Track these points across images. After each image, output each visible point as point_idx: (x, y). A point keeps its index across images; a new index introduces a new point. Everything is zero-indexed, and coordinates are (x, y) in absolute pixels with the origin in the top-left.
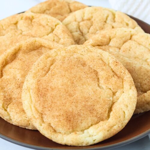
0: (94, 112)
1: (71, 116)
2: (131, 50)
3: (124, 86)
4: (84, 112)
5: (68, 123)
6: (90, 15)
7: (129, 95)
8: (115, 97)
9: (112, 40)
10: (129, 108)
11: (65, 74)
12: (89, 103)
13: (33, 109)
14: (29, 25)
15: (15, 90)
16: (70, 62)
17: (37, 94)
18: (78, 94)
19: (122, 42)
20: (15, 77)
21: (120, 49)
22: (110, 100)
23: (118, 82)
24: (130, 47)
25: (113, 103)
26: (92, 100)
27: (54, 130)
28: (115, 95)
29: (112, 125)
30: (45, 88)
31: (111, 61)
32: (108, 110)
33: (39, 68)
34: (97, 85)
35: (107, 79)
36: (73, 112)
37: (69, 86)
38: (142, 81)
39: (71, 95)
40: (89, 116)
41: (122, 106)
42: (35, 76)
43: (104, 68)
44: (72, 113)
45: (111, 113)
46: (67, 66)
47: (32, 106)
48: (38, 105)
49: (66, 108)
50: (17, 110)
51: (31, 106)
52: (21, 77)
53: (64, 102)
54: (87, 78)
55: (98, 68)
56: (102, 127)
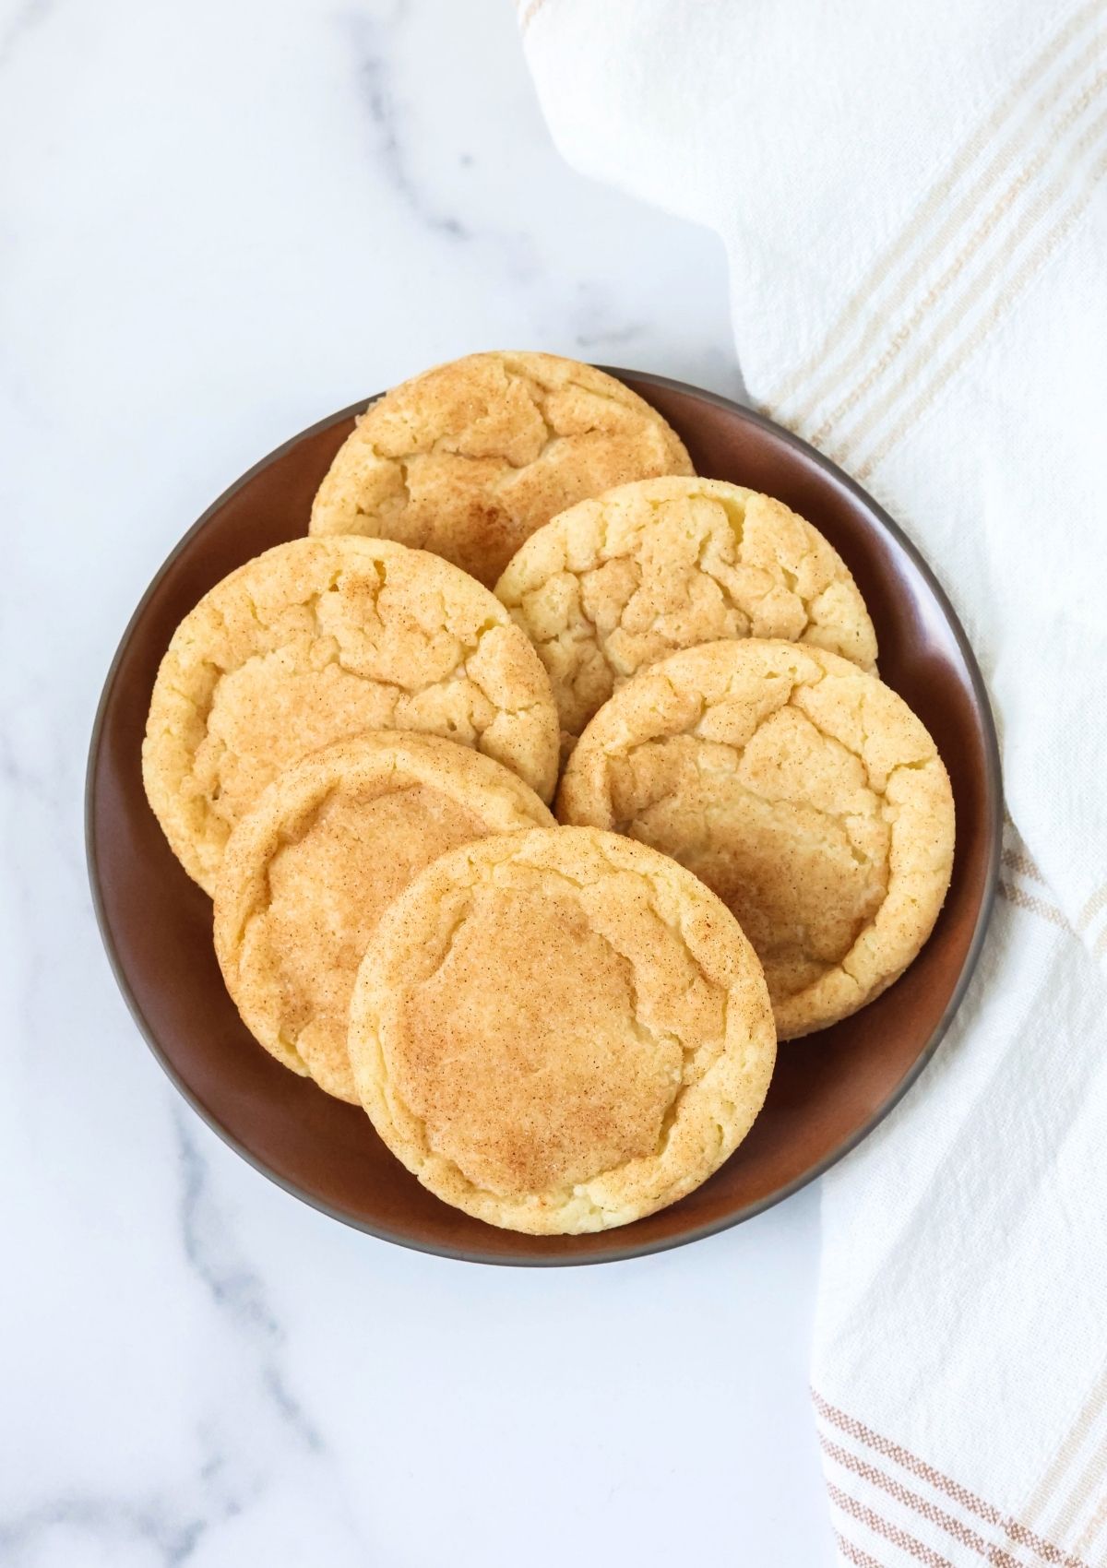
0: (609, 1135)
1: (526, 1151)
2: (785, 765)
3: (730, 1030)
4: (574, 1135)
5: (517, 1173)
6: (631, 541)
7: (744, 1065)
8: (690, 1069)
9: (710, 712)
10: (738, 1113)
11: (508, 981)
12: (594, 1101)
13: (392, 1104)
14: (368, 620)
15: (323, 975)
16: (526, 923)
17: (405, 1055)
18: (553, 1064)
19: (753, 724)
20: (319, 923)
21: (740, 750)
22: (673, 1082)
23: (705, 1015)
24: (784, 754)
25: (683, 1089)
26: (604, 1089)
27: (468, 1182)
28: (693, 1062)
29: (672, 1180)
30: (432, 1032)
31: (687, 921)
32: (661, 1119)
33: (408, 941)
34: (626, 1021)
35: (665, 1001)
36: (534, 1134)
37: (523, 1034)
38: (812, 916)
39: (527, 1069)
40: (592, 1149)
41: (715, 1108)
42: (394, 974)
43: (658, 951)
44: (531, 1139)
45: (674, 1132)
46: (516, 945)
47: (388, 1092)
48: (410, 1093)
49: (508, 1120)
50: (332, 1056)
51: (382, 1090)
52: (344, 927)
53: (502, 1092)
54: (591, 997)
55: (638, 949)
56: (634, 1186)
